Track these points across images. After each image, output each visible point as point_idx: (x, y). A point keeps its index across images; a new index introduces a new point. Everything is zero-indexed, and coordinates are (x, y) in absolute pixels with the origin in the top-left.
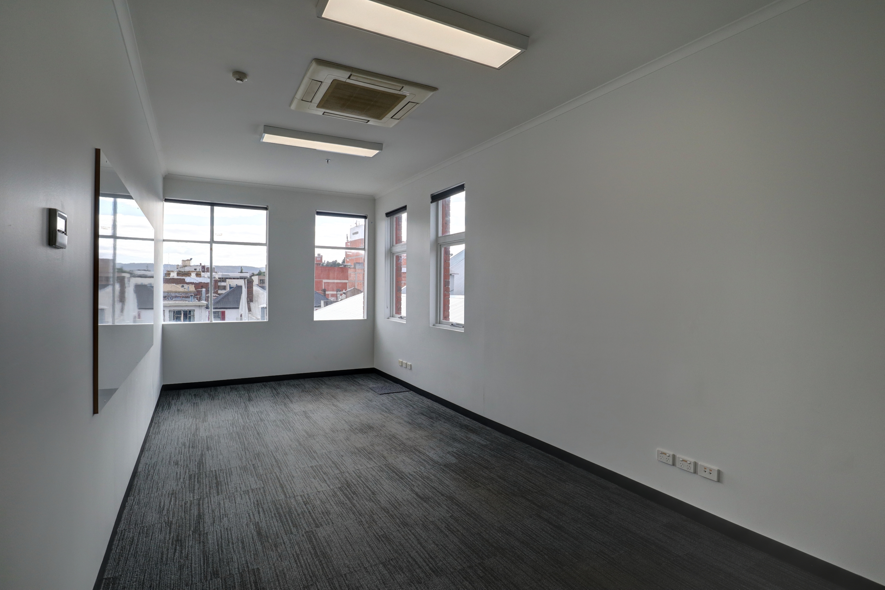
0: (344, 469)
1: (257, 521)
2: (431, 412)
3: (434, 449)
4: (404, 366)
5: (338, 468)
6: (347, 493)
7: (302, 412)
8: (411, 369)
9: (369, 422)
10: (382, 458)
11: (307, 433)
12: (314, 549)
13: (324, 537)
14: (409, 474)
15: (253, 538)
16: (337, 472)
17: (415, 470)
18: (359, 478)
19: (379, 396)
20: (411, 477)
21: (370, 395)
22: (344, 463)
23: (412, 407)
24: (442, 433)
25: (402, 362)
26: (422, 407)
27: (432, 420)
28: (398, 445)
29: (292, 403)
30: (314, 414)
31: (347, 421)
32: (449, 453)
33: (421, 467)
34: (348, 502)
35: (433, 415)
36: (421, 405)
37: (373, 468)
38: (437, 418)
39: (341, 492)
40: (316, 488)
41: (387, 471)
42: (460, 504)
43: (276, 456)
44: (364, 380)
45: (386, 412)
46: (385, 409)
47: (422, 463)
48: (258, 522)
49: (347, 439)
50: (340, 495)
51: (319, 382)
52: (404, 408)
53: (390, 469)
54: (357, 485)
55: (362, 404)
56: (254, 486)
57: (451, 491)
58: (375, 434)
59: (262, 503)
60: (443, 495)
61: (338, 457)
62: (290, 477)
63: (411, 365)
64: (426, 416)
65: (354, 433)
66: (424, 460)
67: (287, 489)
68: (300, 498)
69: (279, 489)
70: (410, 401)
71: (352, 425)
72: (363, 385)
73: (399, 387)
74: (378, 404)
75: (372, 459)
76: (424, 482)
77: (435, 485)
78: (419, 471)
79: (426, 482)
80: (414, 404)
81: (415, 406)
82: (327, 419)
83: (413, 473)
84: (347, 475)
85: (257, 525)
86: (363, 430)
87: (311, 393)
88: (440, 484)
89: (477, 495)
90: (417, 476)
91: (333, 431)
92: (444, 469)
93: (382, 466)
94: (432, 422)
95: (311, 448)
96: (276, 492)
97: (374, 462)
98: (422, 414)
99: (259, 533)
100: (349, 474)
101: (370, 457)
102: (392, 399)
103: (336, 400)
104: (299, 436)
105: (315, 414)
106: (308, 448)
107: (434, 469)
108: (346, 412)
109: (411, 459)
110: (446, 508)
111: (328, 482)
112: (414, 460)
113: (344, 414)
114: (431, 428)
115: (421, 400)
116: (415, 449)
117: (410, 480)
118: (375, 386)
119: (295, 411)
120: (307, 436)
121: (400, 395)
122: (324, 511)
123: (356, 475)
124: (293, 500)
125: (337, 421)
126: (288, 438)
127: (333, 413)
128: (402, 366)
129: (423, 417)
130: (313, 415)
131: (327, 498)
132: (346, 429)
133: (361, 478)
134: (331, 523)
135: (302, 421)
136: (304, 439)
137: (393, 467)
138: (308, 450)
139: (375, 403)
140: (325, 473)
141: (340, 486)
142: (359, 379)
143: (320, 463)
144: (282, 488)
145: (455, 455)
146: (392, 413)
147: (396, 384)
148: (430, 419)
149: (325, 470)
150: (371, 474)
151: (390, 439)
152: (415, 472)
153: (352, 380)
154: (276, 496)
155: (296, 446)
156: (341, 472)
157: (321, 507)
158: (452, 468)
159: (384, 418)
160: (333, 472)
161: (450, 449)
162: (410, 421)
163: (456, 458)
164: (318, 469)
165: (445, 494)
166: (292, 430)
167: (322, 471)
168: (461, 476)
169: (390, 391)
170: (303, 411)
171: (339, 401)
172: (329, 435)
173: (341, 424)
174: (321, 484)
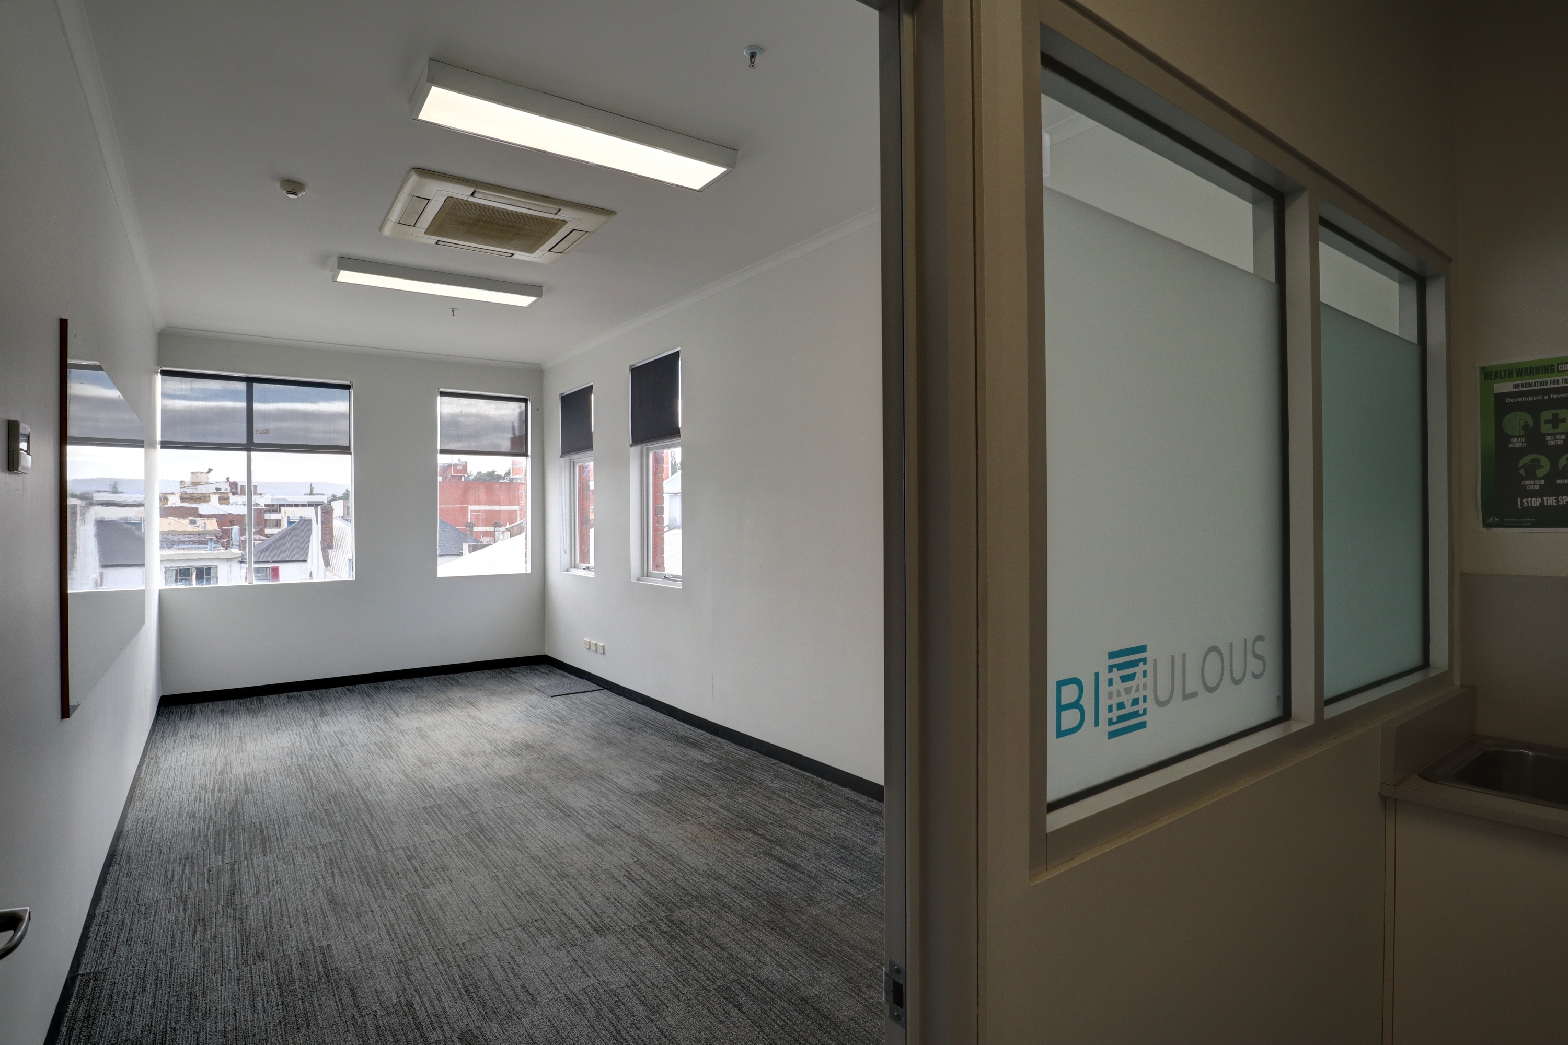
0: (477, 808)
1: (329, 885)
2: (633, 720)
3: (628, 774)
4: (593, 648)
5: (467, 807)
6: (479, 840)
7: (415, 729)
8: (604, 653)
9: (526, 739)
10: (542, 790)
11: (421, 760)
12: (419, 915)
13: (435, 900)
14: (582, 810)
15: (321, 909)
16: (465, 812)
17: (592, 804)
18: (500, 819)
19: (550, 699)
20: (583, 813)
21: (534, 698)
22: (479, 799)
23: (603, 713)
24: (644, 750)
25: (590, 642)
26: (618, 714)
27: (631, 732)
28: (570, 770)
29: (398, 716)
30: (434, 731)
31: (490, 739)
32: (650, 777)
33: (602, 799)
34: (478, 852)
35: (635, 724)
36: (618, 710)
37: (525, 804)
38: (640, 728)
39: (469, 840)
40: (429, 837)
41: (547, 806)
42: (654, 844)
43: (366, 796)
44: (526, 676)
45: (558, 723)
46: (556, 719)
47: (605, 793)
48: (330, 888)
49: (487, 766)
50: (467, 844)
51: (448, 682)
52: (589, 715)
53: (552, 804)
54: (496, 829)
55: (518, 712)
56: (325, 840)
57: (642, 829)
58: (535, 756)
59: (339, 861)
60: (628, 835)
61: (470, 792)
62: (386, 824)
63: (603, 646)
64: (622, 726)
65: (500, 756)
66: (609, 790)
67: (380, 841)
68: (401, 851)
69: (369, 842)
70: (601, 704)
71: (497, 745)
72: (524, 684)
73: (586, 685)
74: (547, 712)
75: (524, 792)
76: (603, 819)
77: (619, 822)
78: (598, 805)
79: (606, 818)
80: (607, 710)
81: (607, 713)
82: (457, 737)
83: (588, 808)
84: (482, 816)
85: (329, 892)
86: (515, 751)
87: (432, 700)
88: (627, 820)
89: (681, 831)
90: (594, 812)
91: (466, 756)
92: (638, 799)
93: (540, 801)
94: (631, 734)
95: (425, 782)
96: (363, 845)
97: (528, 796)
98: (618, 724)
99: (332, 902)
100: (485, 814)
101: (521, 790)
102: (570, 703)
103: (475, 709)
104: (406, 765)
105: (437, 732)
106: (420, 782)
107: (621, 801)
108: (489, 726)
109: (589, 788)
110: (630, 851)
111: (449, 827)
112: (591, 790)
113: (486, 729)
114: (627, 743)
115: (619, 703)
116: (597, 775)
117: (581, 818)
118: (544, 684)
119: (402, 728)
120: (420, 765)
121: (585, 697)
122: (438, 866)
123: (497, 815)
124: (389, 855)
125: (474, 740)
126: (387, 769)
127: (468, 728)
128: (590, 649)
129: (618, 728)
130: (433, 733)
131: (446, 849)
132: (486, 752)
133: (504, 819)
134: (448, 882)
135: (412, 743)
136: (415, 769)
137: (557, 801)
138: (420, 784)
139: (541, 710)
140: (445, 816)
141: (467, 831)
142: (519, 674)
143: (439, 802)
144: (373, 839)
145: (659, 779)
146: (567, 725)
147: (580, 679)
148: (629, 731)
149: (446, 811)
150: (521, 813)
151: (558, 762)
152: (590, 806)
153: (506, 676)
154: (362, 851)
155: (401, 779)
156: (472, 813)
157: (435, 861)
158: (650, 799)
159: (553, 733)
160: (459, 813)
161: (653, 772)
162: (595, 735)
163: (660, 784)
164: (434, 811)
165: (633, 833)
166: (395, 757)
167: (441, 814)
168: (662, 808)
169: (569, 691)
170: (417, 728)
171: (479, 710)
172: (457, 761)
173: (480, 745)
174: (438, 830)
